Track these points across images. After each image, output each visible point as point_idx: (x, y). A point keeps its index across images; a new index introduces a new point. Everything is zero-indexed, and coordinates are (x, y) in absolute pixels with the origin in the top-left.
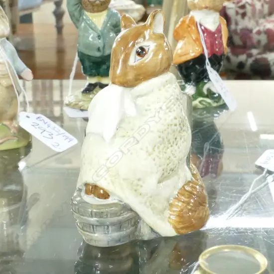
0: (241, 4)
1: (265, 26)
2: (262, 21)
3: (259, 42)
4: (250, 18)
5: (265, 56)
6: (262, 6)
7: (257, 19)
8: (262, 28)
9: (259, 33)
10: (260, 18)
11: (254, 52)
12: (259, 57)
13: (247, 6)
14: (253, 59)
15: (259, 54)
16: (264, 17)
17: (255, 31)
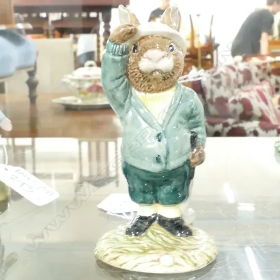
0: (216, 74)
1: (240, 96)
2: (237, 90)
3: (235, 111)
4: (225, 88)
5: (241, 125)
6: (237, 76)
7: (232, 88)
8: (237, 98)
9: (235, 102)
10: (235, 88)
11: (230, 121)
12: (235, 126)
13: (222, 76)
14: (229, 128)
15: (235, 123)
16: (239, 86)
17: (230, 100)
